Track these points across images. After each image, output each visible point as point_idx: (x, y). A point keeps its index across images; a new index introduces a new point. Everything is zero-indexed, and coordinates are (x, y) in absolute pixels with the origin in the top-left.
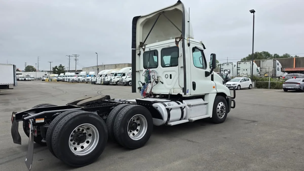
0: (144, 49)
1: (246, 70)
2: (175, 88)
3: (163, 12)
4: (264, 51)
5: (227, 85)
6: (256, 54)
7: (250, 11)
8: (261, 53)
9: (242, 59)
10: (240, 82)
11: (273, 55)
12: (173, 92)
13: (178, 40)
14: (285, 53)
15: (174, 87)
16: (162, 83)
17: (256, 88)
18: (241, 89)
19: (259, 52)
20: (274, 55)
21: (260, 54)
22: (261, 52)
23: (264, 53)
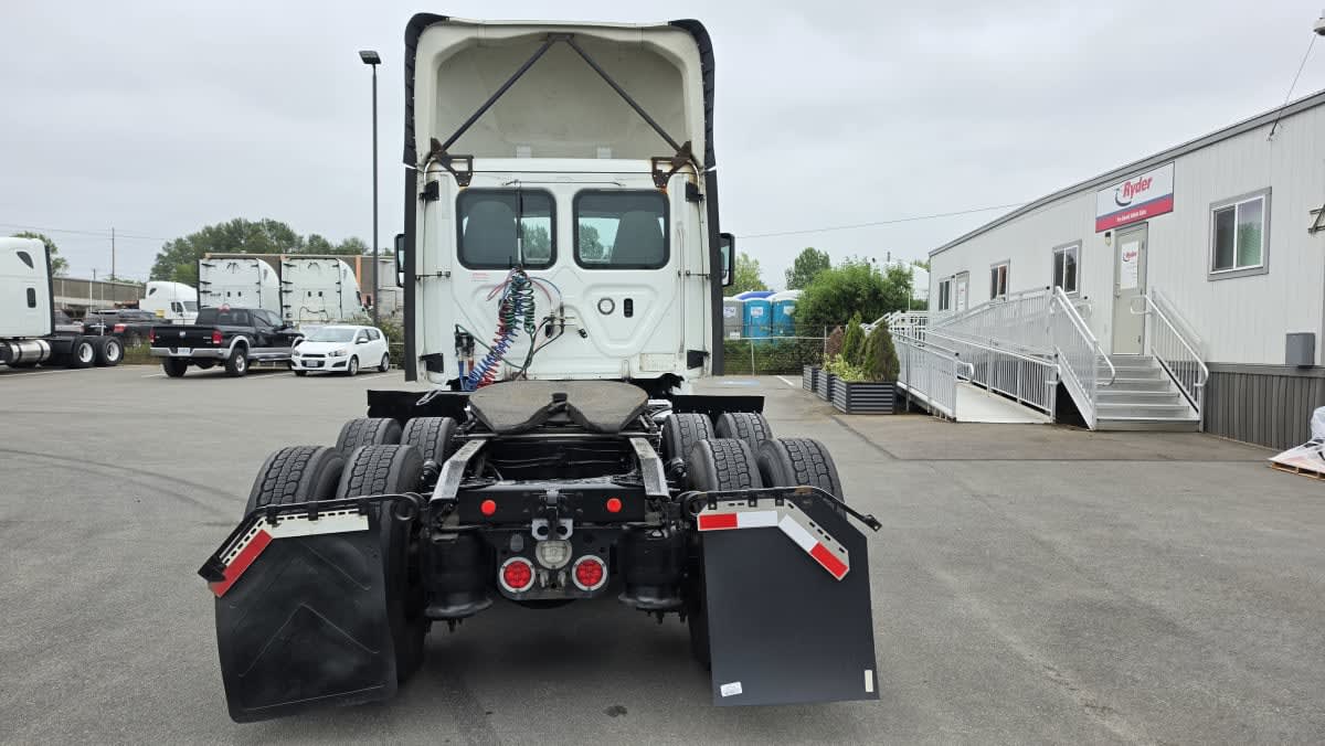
0: (463, 178)
1: (320, 294)
2: (647, 354)
3: (572, 35)
4: (271, 219)
5: (305, 356)
6: (235, 227)
7: (361, 53)
8: (258, 224)
9: (169, 244)
10: (357, 343)
11: (306, 240)
12: (641, 368)
13: (666, 169)
14: (348, 237)
15: (645, 351)
16: (583, 334)
17: (393, 367)
18: (359, 373)
19: (251, 221)
20: (310, 241)
21: (255, 229)
22: (258, 220)
23: (272, 225)
